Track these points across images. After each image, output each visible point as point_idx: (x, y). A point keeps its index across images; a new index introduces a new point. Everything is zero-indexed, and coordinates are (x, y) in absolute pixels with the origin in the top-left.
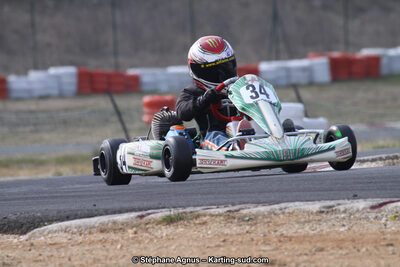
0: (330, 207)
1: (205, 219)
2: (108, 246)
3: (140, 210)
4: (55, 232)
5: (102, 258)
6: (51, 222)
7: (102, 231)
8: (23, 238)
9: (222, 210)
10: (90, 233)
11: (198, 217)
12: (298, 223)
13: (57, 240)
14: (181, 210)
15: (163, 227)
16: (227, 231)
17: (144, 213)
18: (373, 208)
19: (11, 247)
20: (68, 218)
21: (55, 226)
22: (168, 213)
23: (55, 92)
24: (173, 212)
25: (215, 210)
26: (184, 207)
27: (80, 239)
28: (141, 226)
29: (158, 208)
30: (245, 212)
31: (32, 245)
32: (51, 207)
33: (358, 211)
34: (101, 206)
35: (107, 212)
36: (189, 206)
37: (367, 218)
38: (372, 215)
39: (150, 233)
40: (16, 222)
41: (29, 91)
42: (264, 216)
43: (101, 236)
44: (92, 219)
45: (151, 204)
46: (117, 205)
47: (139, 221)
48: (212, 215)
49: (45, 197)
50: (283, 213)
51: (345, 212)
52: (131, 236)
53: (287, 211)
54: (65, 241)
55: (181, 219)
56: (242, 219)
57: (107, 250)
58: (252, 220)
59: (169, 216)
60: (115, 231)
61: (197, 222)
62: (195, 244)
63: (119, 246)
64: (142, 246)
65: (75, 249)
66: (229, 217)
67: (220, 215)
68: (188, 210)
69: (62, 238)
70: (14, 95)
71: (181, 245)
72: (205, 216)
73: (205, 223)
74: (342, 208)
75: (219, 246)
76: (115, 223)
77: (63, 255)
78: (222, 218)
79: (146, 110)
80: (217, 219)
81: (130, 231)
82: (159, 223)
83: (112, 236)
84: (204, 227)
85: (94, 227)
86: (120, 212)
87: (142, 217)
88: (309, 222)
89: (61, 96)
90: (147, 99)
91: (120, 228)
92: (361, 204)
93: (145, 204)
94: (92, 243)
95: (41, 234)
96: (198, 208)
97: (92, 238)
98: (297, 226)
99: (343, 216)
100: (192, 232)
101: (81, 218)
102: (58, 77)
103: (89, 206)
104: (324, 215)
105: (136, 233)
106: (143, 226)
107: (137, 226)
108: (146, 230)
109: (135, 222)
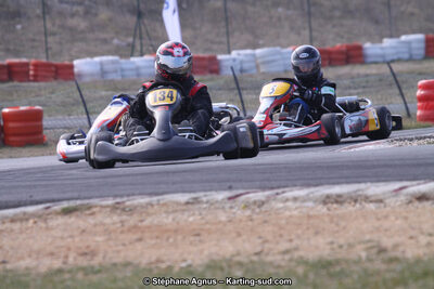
0: (196, 199)
1: (94, 210)
9: (110, 202)
11: (90, 208)
12: (166, 212)
15: (60, 218)
16: (108, 221)
18: (230, 198)
23: (406, 56)
25: (104, 203)
30: (128, 203)
33: (217, 202)
37: (223, 208)
38: (228, 205)
39: (46, 223)
41: (383, 56)
42: (142, 207)
47: (44, 212)
48: (102, 207)
50: (158, 204)
51: (207, 202)
52: (29, 225)
53: (161, 202)
56: (124, 210)
58: (132, 210)
60: (21, 220)
61: (88, 212)
66: (114, 208)
67: (107, 206)
72: (96, 206)
73: (93, 214)
74: (205, 199)
76: (25, 213)
78: (108, 209)
80: (104, 210)
81: (32, 221)
82: (57, 213)
83: (16, 226)
84: (91, 217)
85: (6, 217)
87: (48, 208)
88: (176, 211)
89: (411, 59)
91: (25, 218)
92: (221, 196)
93: (55, 196)
96: (97, 200)
98: (164, 215)
99: (205, 206)
102: (408, 43)
104: (190, 206)
105: (35, 222)
106: (45, 216)
107: (40, 217)
108: (45, 220)
109: (40, 213)
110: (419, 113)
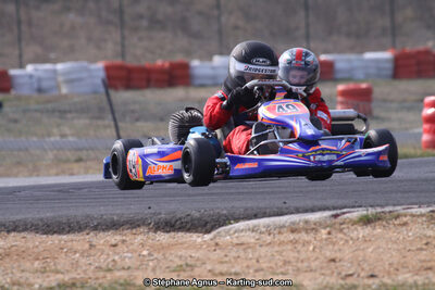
1: (405, 219)
2: (299, 247)
3: (334, 208)
4: (242, 231)
5: (292, 260)
6: (237, 220)
7: (293, 231)
8: (207, 237)
9: (424, 210)
10: (279, 233)
11: (397, 217)
13: (243, 240)
14: (379, 210)
15: (359, 228)
16: (430, 233)
17: (339, 212)
19: (195, 246)
20: (256, 216)
21: (242, 225)
22: (365, 212)
24: (371, 211)
25: (416, 210)
26: (382, 206)
27: (269, 239)
28: (335, 226)
29: (353, 207)
31: (217, 244)
32: (237, 204)
34: (292, 204)
35: (297, 211)
36: (387, 205)
39: (345, 234)
40: (199, 219)
41: (214, 77)
43: (292, 236)
44: (281, 218)
45: (346, 202)
46: (309, 203)
47: (334, 220)
48: (413, 216)
49: (232, 194)
52: (324, 236)
54: (253, 240)
55: (379, 219)
57: (298, 252)
59: (366, 216)
60: (307, 231)
61: (397, 222)
62: (395, 246)
63: (311, 248)
64: (336, 248)
65: (263, 251)
67: (422, 215)
68: (387, 209)
69: (249, 238)
70: (198, 82)
71: (379, 247)
72: (405, 216)
73: (405, 224)
75: (421, 249)
76: (306, 222)
77: (251, 256)
78: (424, 219)
79: (340, 99)
80: (420, 220)
81: (324, 232)
82: (354, 223)
83: (304, 236)
84: (404, 228)
85: (284, 226)
86: (313, 210)
87: (336, 216)
90: (341, 87)
91: (312, 228)
93: (340, 202)
94: (281, 243)
95: (227, 233)
96: (398, 208)
97: (282, 238)
100: (392, 234)
101: (270, 216)
103: (279, 203)
105: (329, 233)
106: (337, 226)
107: (331, 226)
108: (341, 231)
109: (329, 222)
110: (426, 137)
